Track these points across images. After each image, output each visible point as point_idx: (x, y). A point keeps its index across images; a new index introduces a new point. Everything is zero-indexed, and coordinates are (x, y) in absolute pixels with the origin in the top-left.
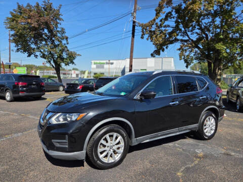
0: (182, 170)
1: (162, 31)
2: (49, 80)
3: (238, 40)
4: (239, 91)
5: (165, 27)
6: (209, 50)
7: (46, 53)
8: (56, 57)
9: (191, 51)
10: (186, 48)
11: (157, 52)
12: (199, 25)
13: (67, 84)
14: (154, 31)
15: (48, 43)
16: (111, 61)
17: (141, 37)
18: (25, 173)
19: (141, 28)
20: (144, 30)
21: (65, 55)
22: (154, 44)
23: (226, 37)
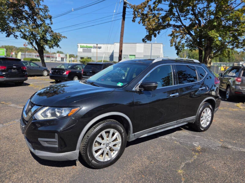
0: (182, 166)
1: (155, 15)
2: (31, 63)
3: (231, 28)
4: (230, 80)
5: (158, 10)
6: (201, 37)
7: (27, 34)
8: (39, 38)
9: (182, 38)
10: (178, 34)
11: (148, 38)
12: (193, 10)
13: (52, 69)
14: (146, 14)
15: (29, 22)
16: (99, 45)
17: (133, 20)
18: (6, 175)
19: (132, 10)
20: (136, 13)
21: (48, 37)
22: (146, 28)
23: (219, 24)
